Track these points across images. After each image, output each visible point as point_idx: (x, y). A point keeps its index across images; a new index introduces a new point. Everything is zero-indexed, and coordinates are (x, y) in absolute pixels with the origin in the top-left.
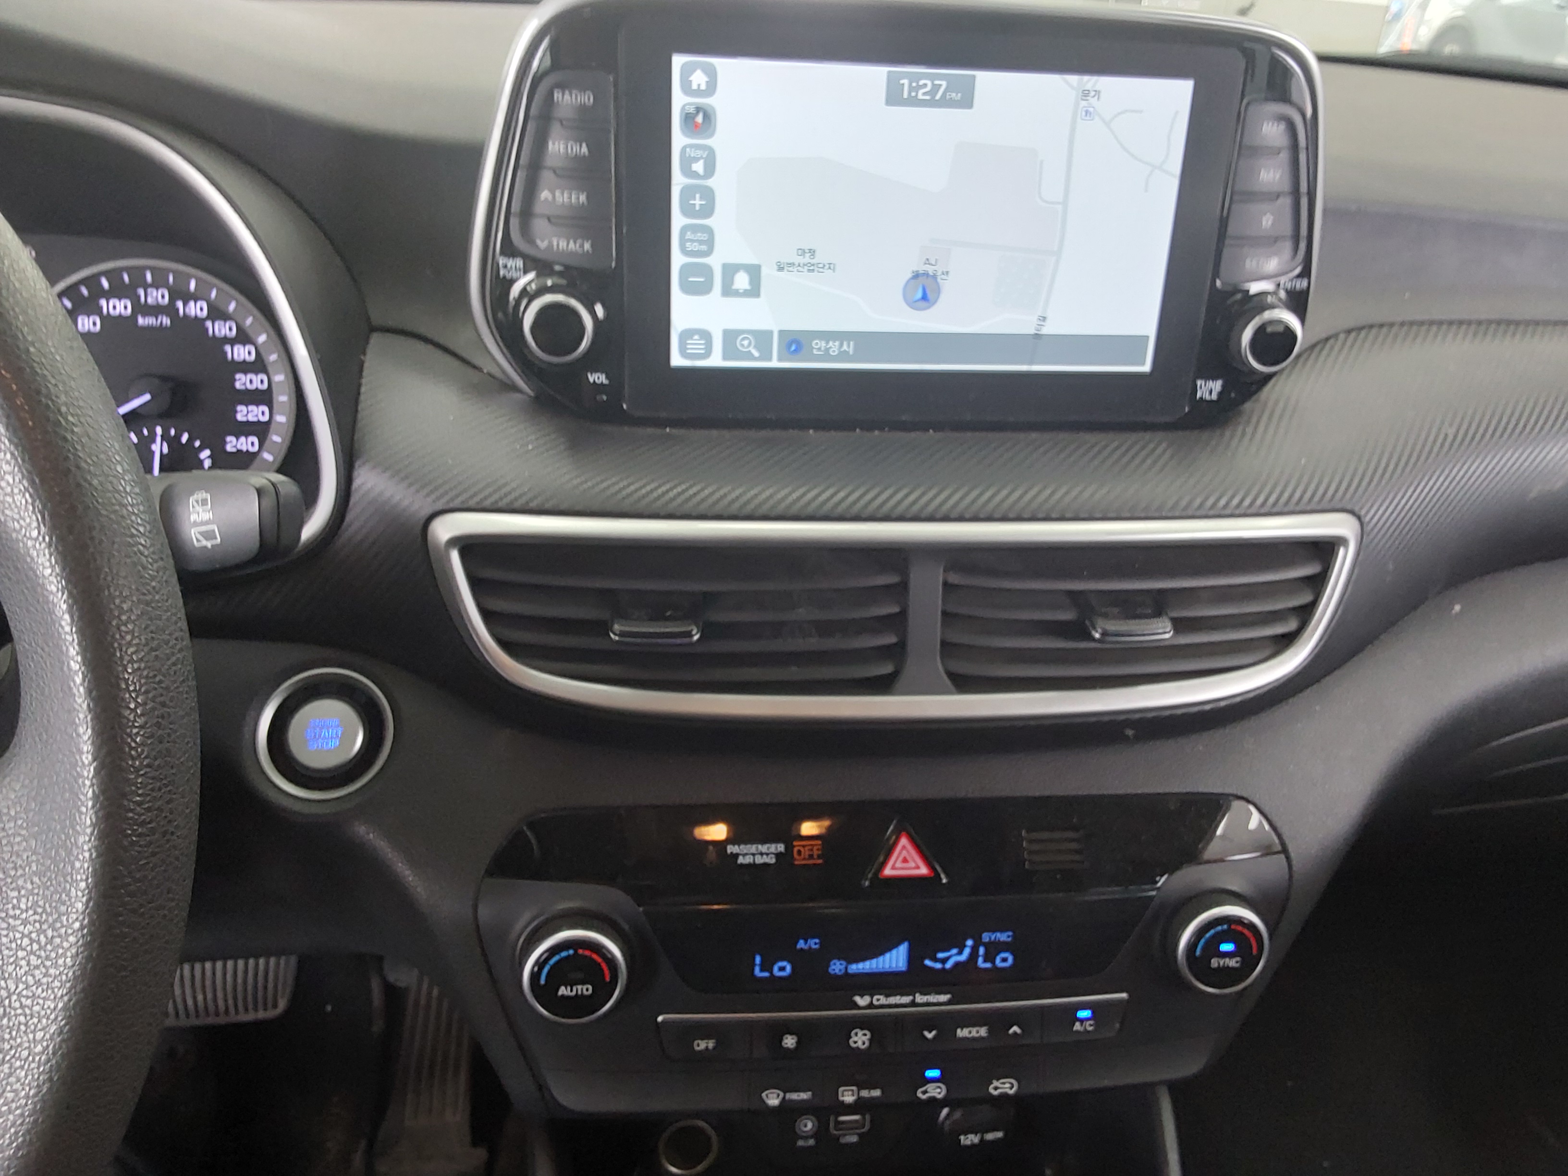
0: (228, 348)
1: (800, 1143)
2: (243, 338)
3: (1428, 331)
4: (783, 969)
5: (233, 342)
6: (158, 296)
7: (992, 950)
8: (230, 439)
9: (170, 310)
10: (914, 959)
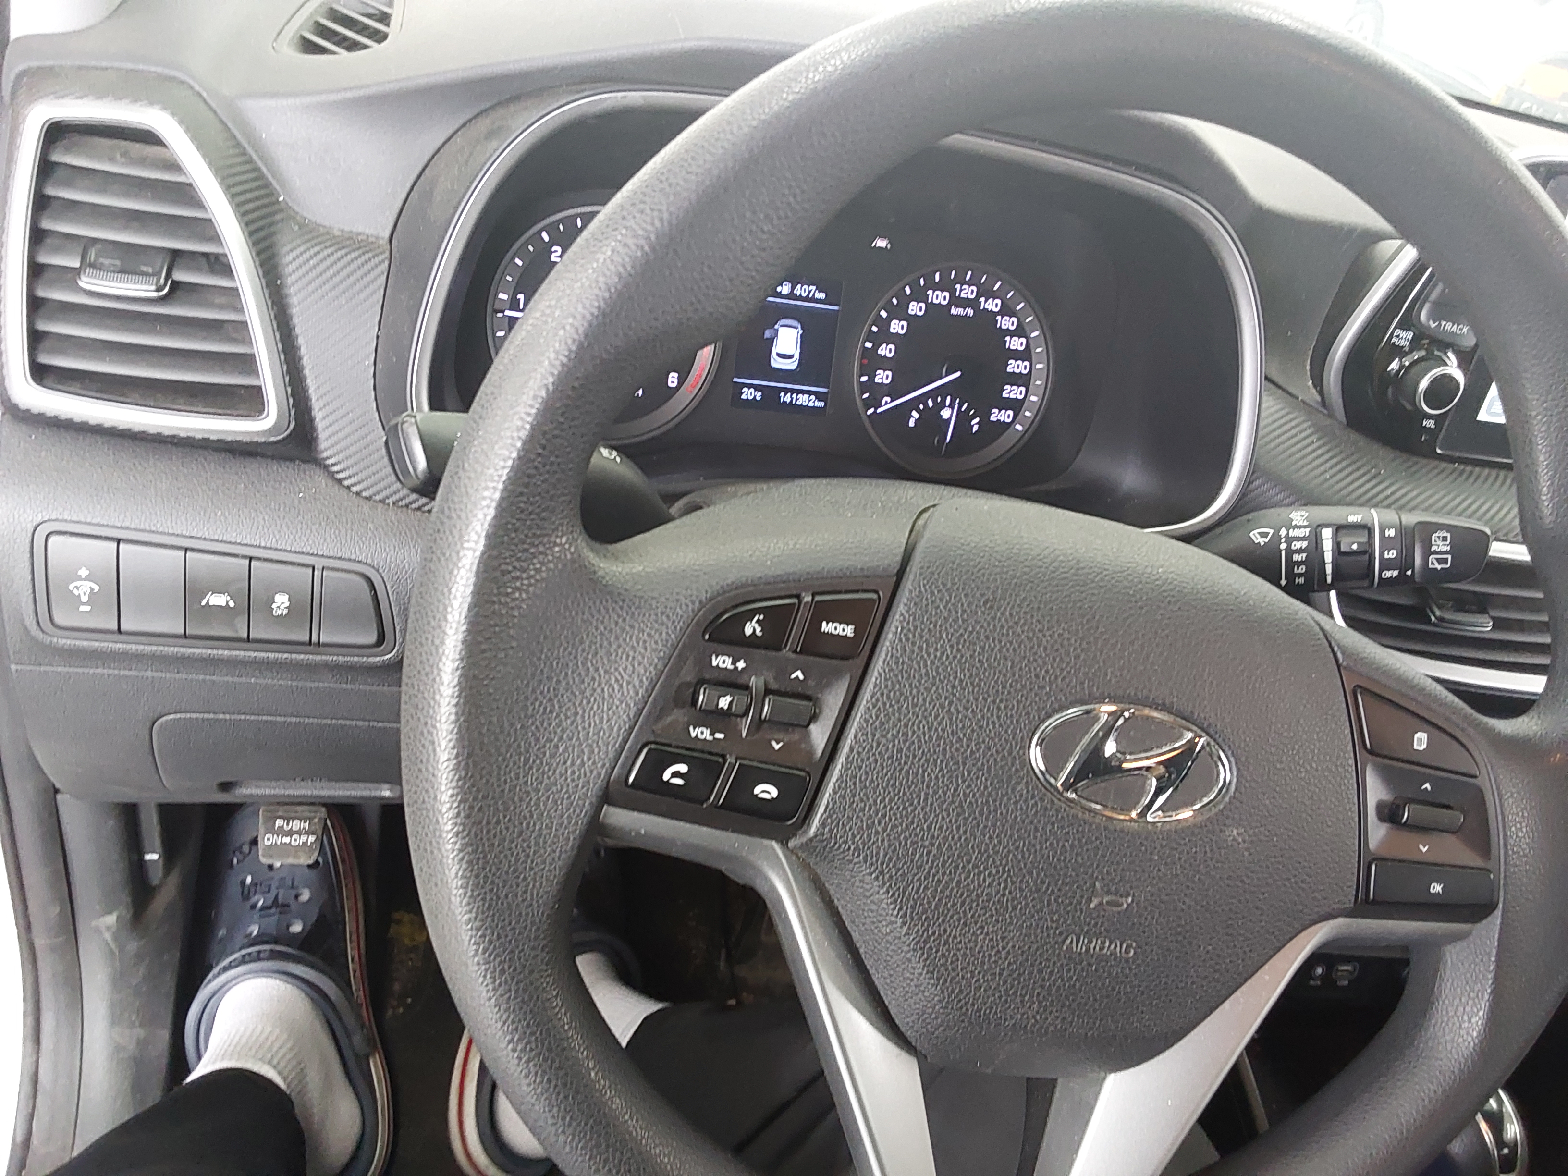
0: (1008, 338)
1: (1312, 983)
2: (1020, 332)
5: (1012, 334)
6: (970, 292)
8: (995, 411)
9: (973, 303)
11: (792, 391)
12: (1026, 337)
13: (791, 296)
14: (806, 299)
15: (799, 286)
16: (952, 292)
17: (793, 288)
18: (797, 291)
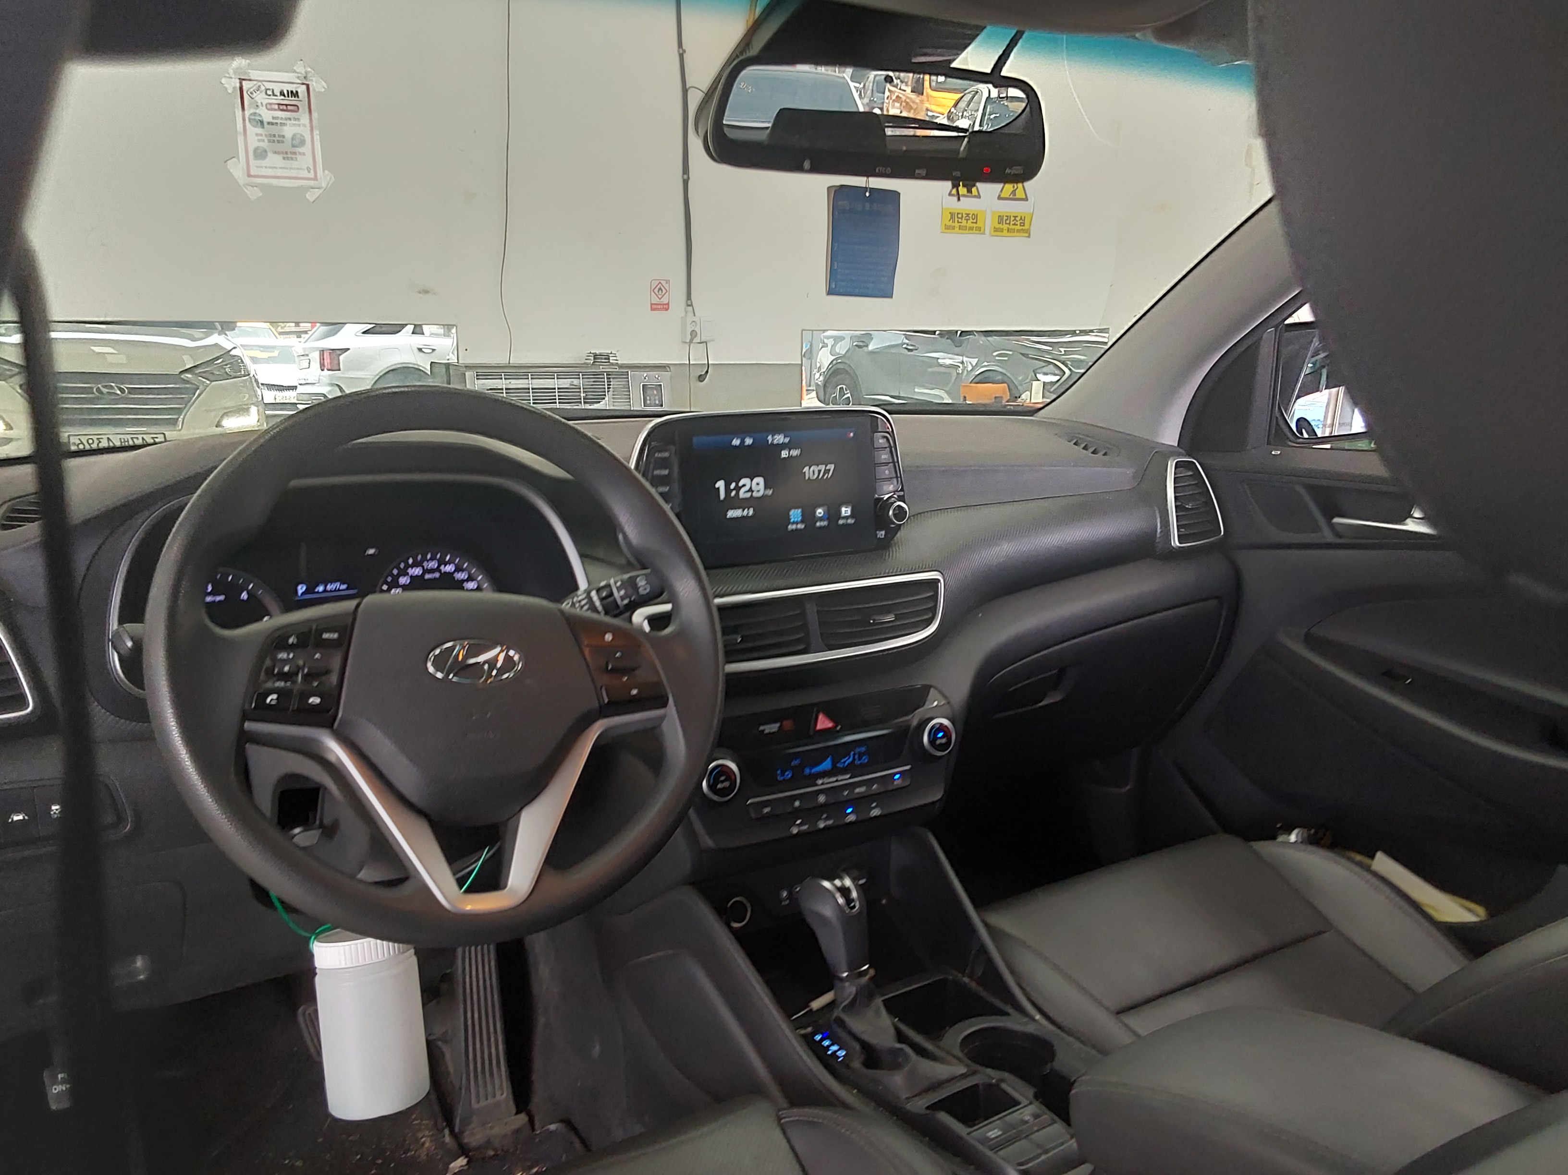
3: (921, 516)
4: (788, 775)
5: (467, 580)
6: (433, 564)
7: (861, 755)
9: (438, 569)
10: (834, 763)
16: (423, 567)
17: (325, 587)
18: (329, 588)
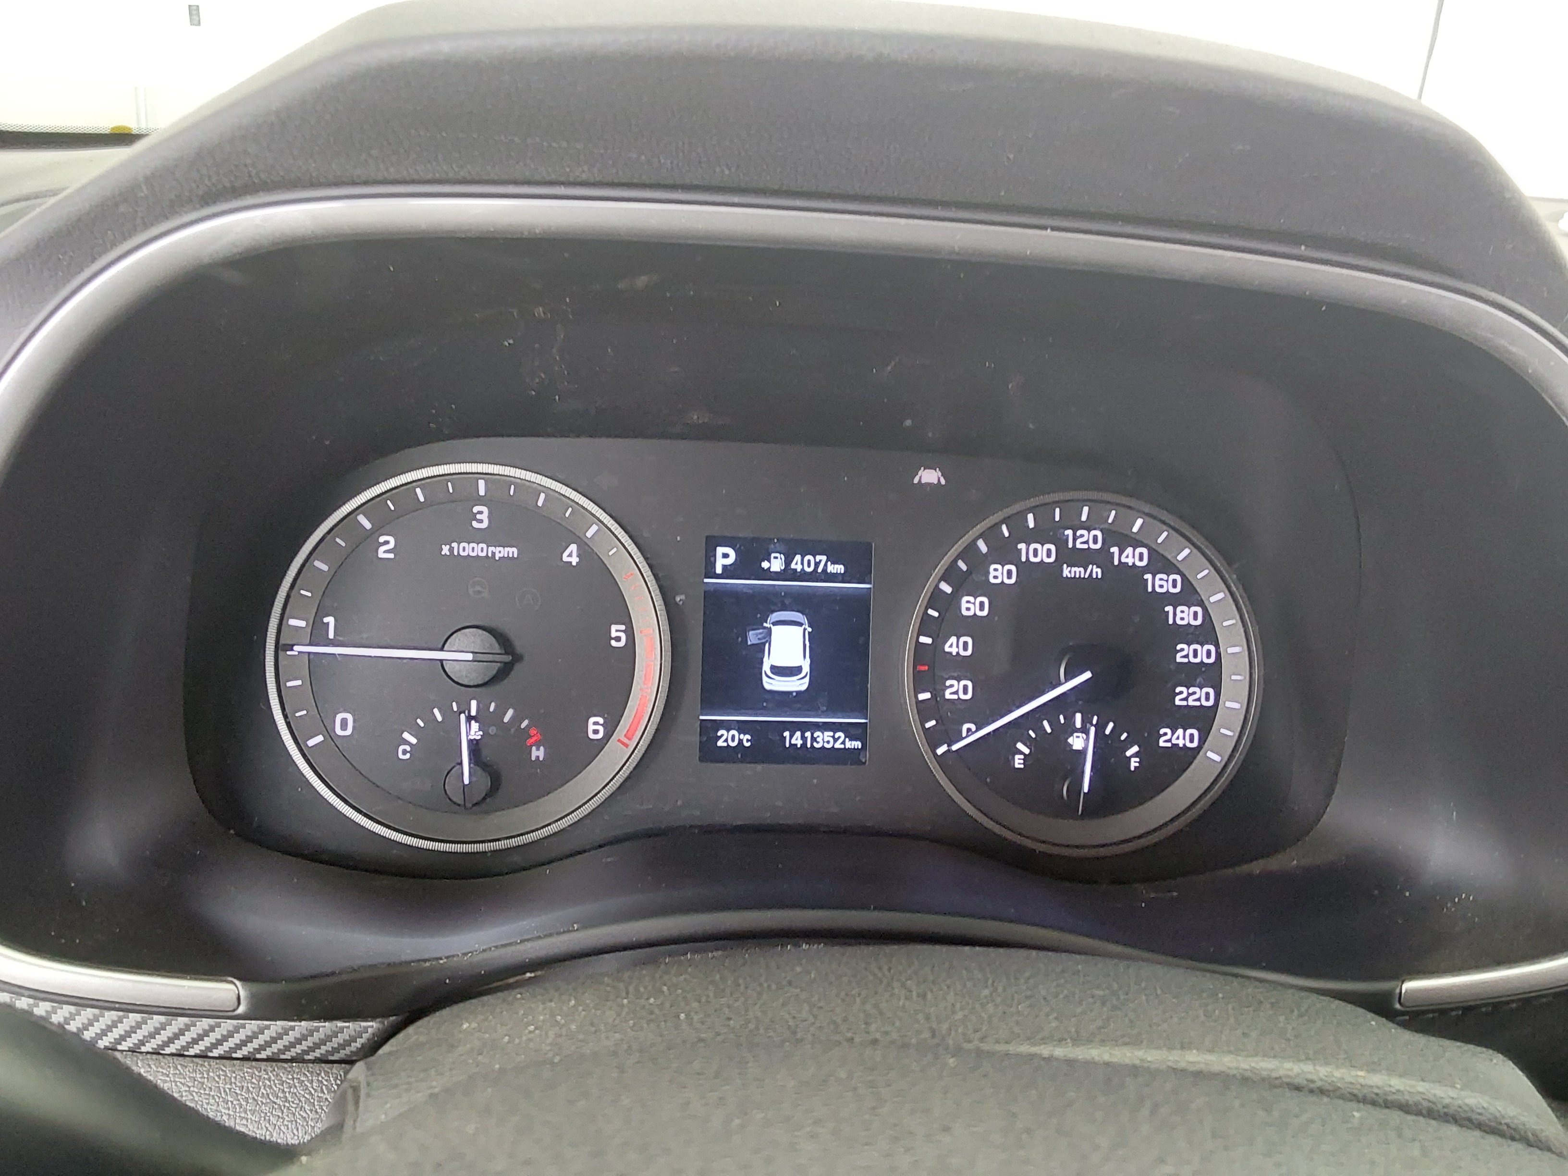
0: (1169, 609)
2: (1188, 595)
5: (1175, 600)
8: (1166, 730)
9: (1102, 557)
11: (803, 727)
12: (1201, 604)
13: (787, 574)
14: (813, 576)
15: (798, 558)
16: (1061, 544)
17: (788, 562)
18: (797, 564)
